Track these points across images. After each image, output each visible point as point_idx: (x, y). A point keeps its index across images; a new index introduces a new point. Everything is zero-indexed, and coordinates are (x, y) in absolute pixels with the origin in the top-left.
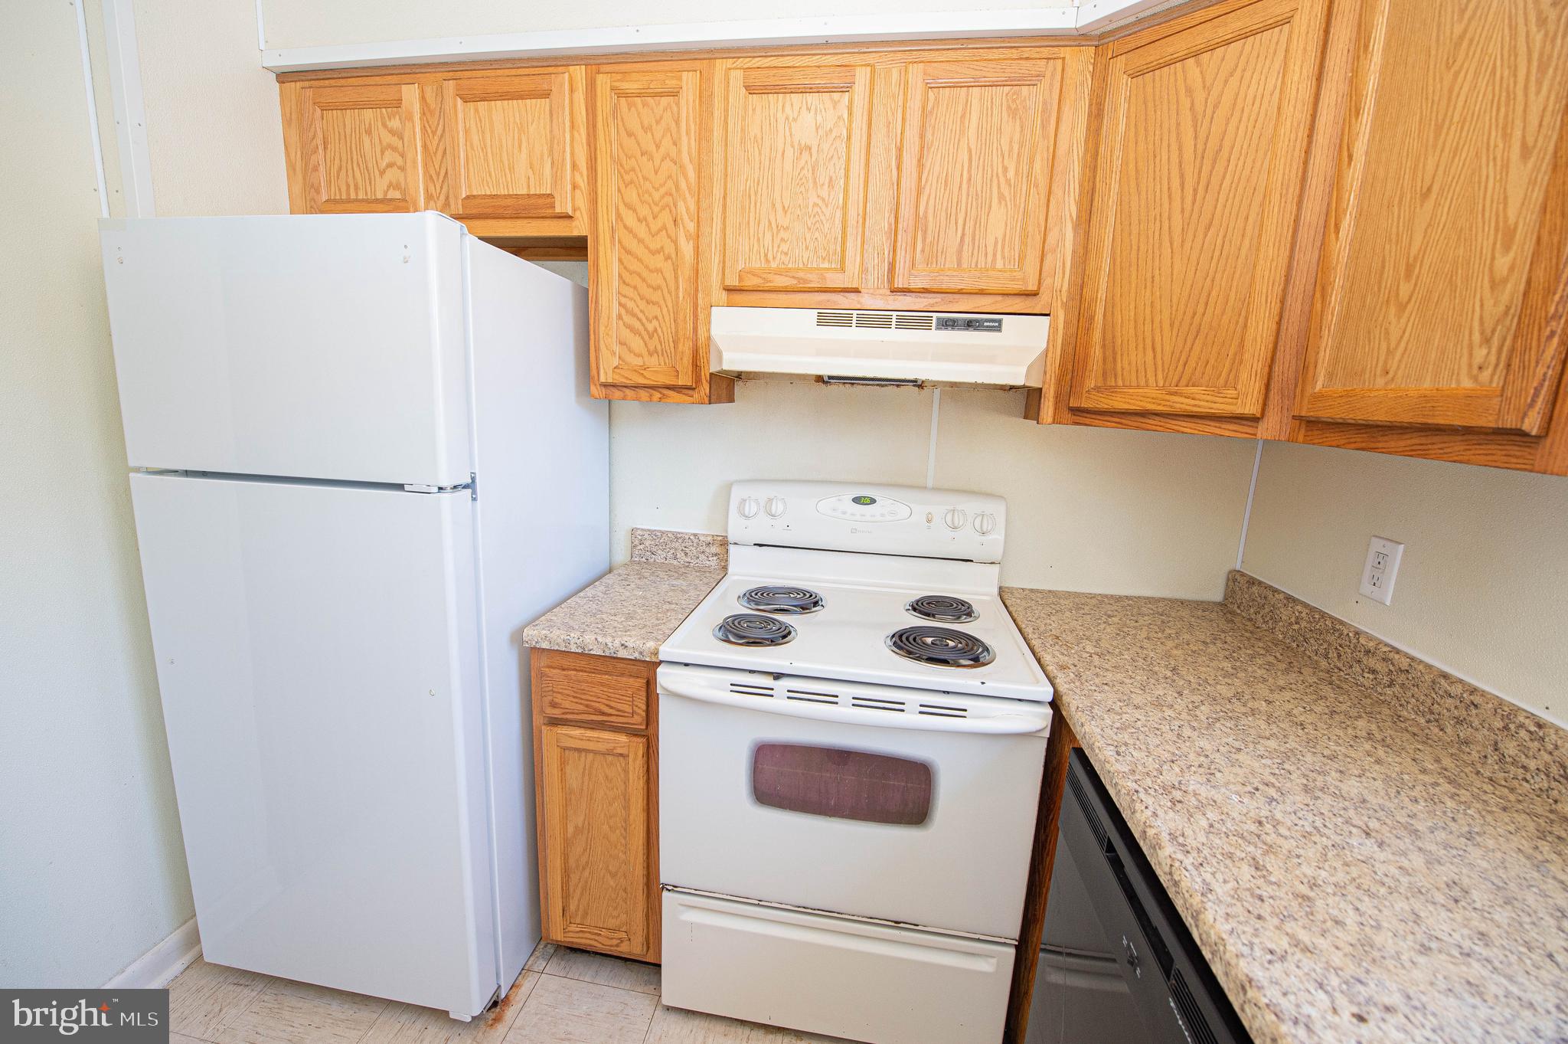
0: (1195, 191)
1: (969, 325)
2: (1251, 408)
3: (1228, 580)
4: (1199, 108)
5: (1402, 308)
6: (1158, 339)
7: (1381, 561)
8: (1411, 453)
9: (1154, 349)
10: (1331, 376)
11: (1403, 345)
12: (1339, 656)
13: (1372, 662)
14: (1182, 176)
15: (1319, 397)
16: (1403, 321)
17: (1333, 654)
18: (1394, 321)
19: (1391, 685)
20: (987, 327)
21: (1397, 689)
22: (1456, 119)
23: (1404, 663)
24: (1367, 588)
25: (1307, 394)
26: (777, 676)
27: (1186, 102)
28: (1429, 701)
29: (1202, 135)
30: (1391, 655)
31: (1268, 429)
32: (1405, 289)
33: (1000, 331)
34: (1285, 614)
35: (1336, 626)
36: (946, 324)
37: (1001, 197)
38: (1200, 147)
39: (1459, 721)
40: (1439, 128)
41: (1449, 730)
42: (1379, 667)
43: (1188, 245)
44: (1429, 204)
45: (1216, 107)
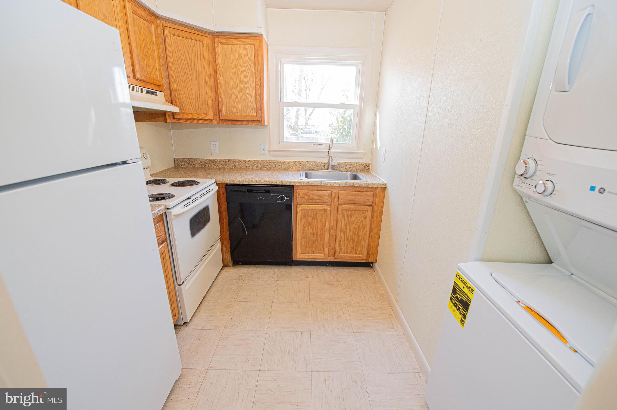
0: (192, 70)
1: (152, 93)
2: (212, 118)
3: (174, 160)
4: (189, 51)
5: (237, 103)
6: (191, 102)
7: (214, 145)
8: (244, 124)
9: (191, 105)
10: (226, 112)
11: (239, 108)
12: (214, 165)
13: (221, 163)
14: (188, 66)
15: (225, 116)
16: (238, 105)
17: (212, 165)
18: (237, 105)
19: (226, 165)
20: (155, 94)
21: (228, 165)
22: (239, 77)
23: (228, 161)
24: (213, 151)
25: (223, 115)
26: (189, 198)
27: (185, 48)
28: (234, 164)
29: (191, 58)
30: (224, 160)
31: (214, 122)
32: (237, 100)
33: (157, 96)
34: (197, 162)
35: (211, 160)
36: (148, 92)
37: (151, 55)
38: (191, 60)
39: (239, 165)
40: (237, 77)
41: (238, 167)
42: (223, 163)
43: (193, 82)
44: (238, 88)
45: (192, 52)
